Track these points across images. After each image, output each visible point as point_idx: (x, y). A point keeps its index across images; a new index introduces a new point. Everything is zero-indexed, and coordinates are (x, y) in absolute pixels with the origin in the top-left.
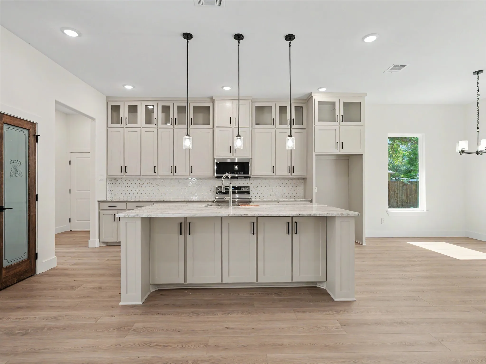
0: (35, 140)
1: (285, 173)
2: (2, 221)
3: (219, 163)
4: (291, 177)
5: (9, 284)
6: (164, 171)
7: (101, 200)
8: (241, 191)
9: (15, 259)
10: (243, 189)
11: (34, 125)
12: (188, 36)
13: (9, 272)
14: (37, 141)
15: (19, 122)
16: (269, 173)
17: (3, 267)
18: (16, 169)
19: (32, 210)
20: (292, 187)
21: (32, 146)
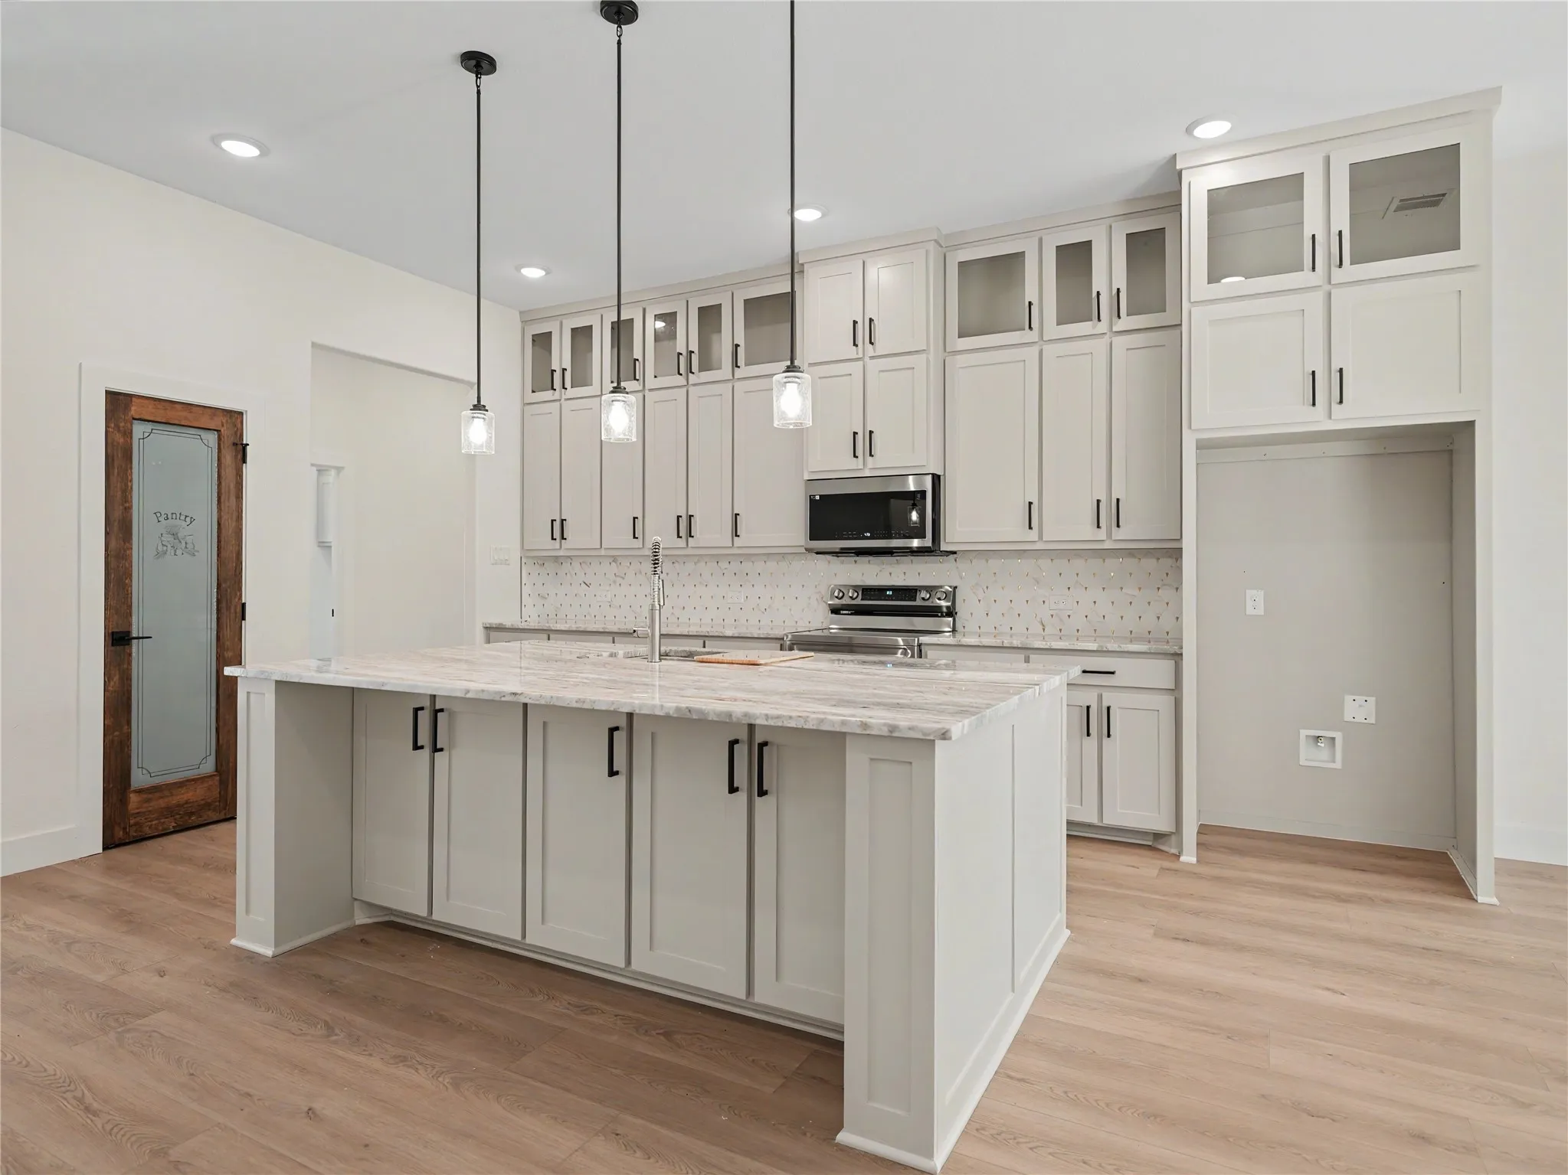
0: (240, 456)
1: (1083, 530)
2: (127, 669)
3: (818, 498)
4: (1108, 545)
5: (148, 831)
6: (660, 532)
7: (490, 624)
8: (919, 602)
9: (173, 771)
10: (924, 594)
11: (235, 417)
12: (478, 63)
13: (148, 801)
14: (244, 461)
15: (185, 414)
16: (1010, 529)
17: (130, 785)
18: (175, 535)
19: (228, 643)
20: (1136, 592)
21: (229, 473)
